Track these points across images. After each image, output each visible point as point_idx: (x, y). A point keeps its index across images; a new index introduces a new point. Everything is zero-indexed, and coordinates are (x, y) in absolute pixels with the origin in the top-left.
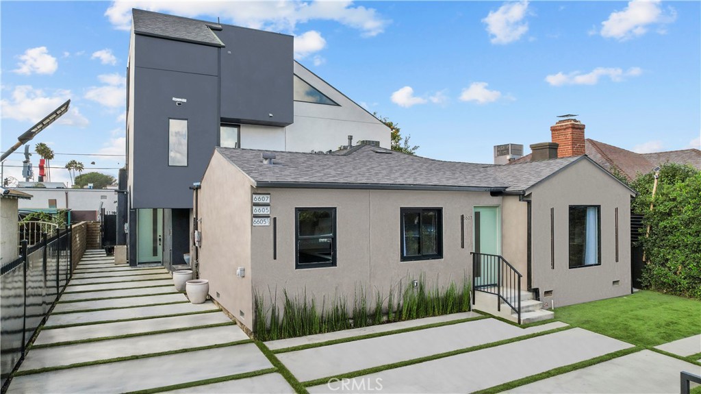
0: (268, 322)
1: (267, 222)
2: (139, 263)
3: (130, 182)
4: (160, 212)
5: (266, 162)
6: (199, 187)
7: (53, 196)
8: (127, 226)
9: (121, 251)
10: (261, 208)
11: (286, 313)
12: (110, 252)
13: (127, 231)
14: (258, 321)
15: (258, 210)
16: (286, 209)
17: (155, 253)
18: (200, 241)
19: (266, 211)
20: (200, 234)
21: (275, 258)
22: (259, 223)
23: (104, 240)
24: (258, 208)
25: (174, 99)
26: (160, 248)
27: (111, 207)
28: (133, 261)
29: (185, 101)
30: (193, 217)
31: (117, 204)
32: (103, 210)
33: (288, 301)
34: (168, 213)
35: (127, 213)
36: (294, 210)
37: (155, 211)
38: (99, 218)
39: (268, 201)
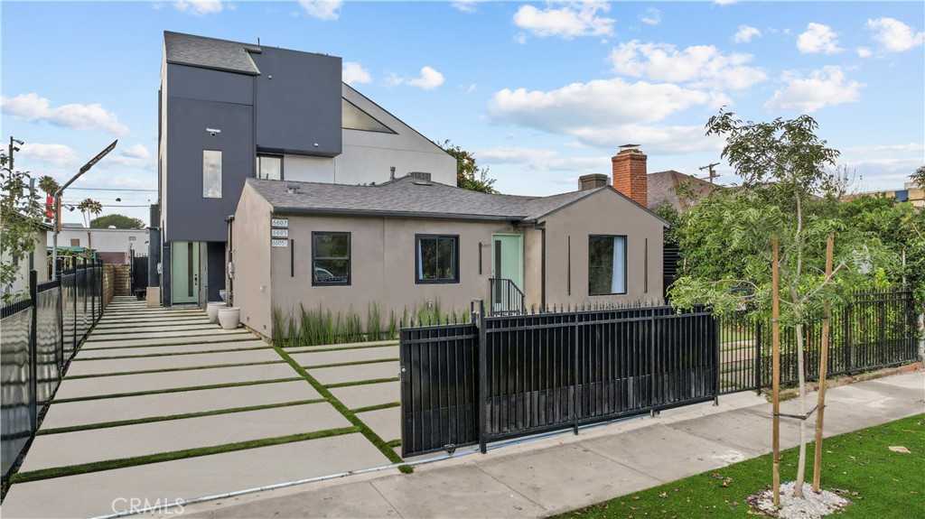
0: (286, 333)
1: (285, 244)
2: (174, 304)
3: (164, 217)
4: (196, 245)
5: (290, 192)
6: (232, 220)
7: (75, 236)
8: (160, 266)
9: (153, 293)
10: (280, 231)
11: (303, 324)
12: (142, 296)
13: (160, 272)
14: (277, 331)
15: (276, 233)
16: (303, 233)
17: (191, 294)
18: (233, 273)
19: (285, 234)
20: (233, 265)
21: (292, 276)
22: (276, 244)
23: (134, 286)
24: (276, 231)
25: (208, 130)
26: (196, 288)
27: (143, 249)
28: (166, 302)
29: (218, 131)
30: (228, 249)
31: (148, 244)
32: (132, 252)
33: (304, 313)
34: (204, 246)
35: (162, 251)
36: (310, 233)
37: (190, 246)
38: (128, 261)
39: (286, 225)
